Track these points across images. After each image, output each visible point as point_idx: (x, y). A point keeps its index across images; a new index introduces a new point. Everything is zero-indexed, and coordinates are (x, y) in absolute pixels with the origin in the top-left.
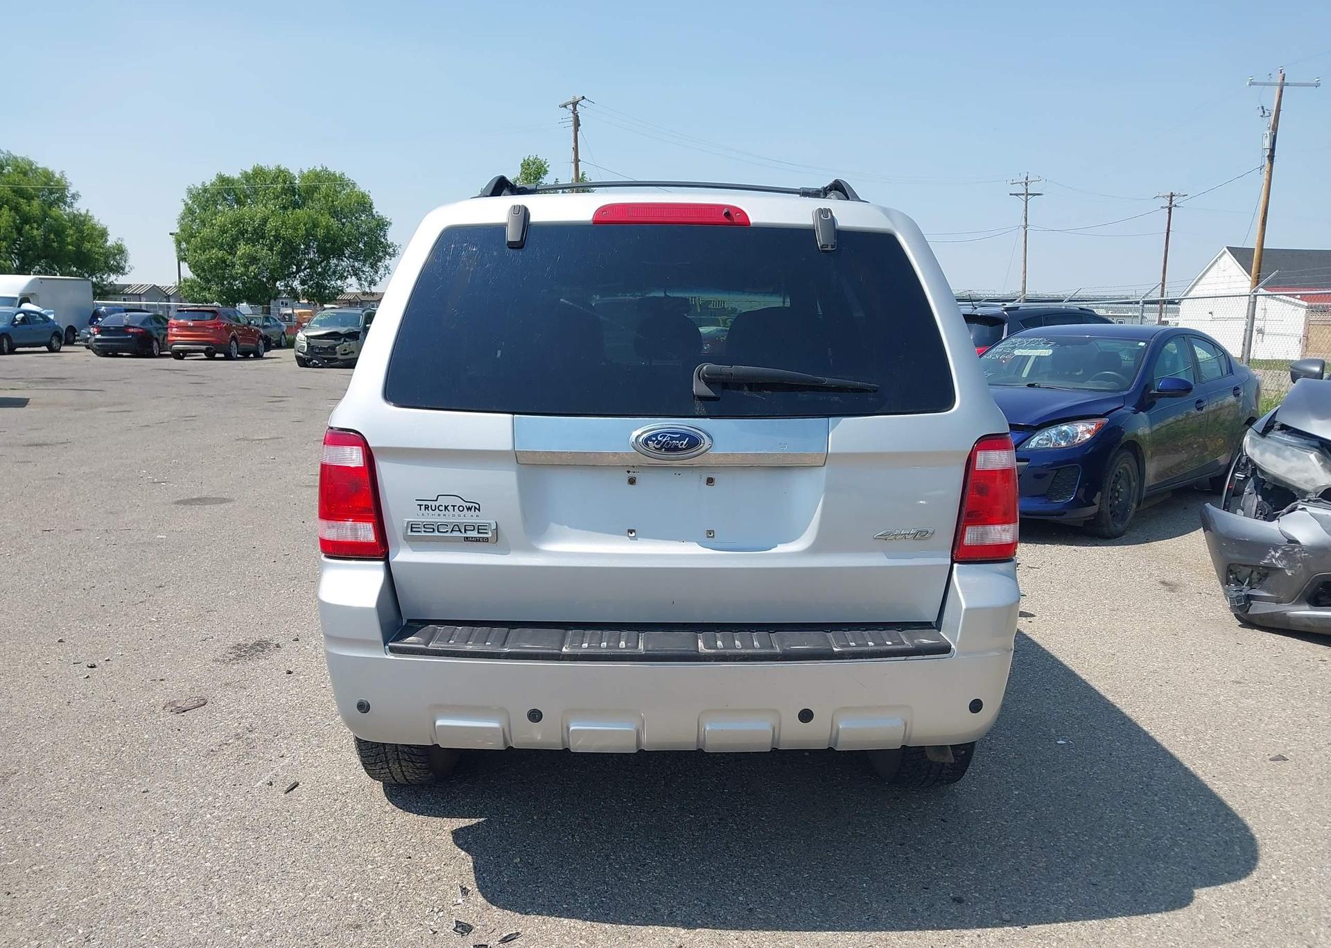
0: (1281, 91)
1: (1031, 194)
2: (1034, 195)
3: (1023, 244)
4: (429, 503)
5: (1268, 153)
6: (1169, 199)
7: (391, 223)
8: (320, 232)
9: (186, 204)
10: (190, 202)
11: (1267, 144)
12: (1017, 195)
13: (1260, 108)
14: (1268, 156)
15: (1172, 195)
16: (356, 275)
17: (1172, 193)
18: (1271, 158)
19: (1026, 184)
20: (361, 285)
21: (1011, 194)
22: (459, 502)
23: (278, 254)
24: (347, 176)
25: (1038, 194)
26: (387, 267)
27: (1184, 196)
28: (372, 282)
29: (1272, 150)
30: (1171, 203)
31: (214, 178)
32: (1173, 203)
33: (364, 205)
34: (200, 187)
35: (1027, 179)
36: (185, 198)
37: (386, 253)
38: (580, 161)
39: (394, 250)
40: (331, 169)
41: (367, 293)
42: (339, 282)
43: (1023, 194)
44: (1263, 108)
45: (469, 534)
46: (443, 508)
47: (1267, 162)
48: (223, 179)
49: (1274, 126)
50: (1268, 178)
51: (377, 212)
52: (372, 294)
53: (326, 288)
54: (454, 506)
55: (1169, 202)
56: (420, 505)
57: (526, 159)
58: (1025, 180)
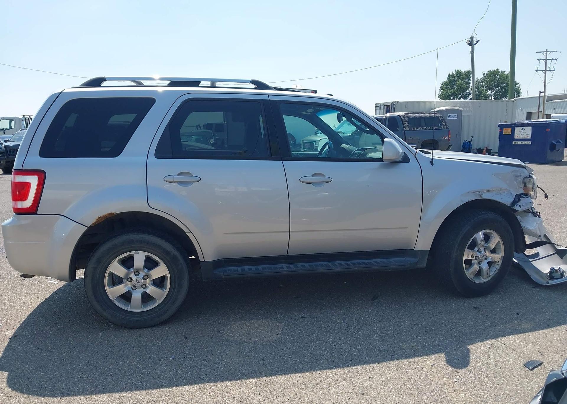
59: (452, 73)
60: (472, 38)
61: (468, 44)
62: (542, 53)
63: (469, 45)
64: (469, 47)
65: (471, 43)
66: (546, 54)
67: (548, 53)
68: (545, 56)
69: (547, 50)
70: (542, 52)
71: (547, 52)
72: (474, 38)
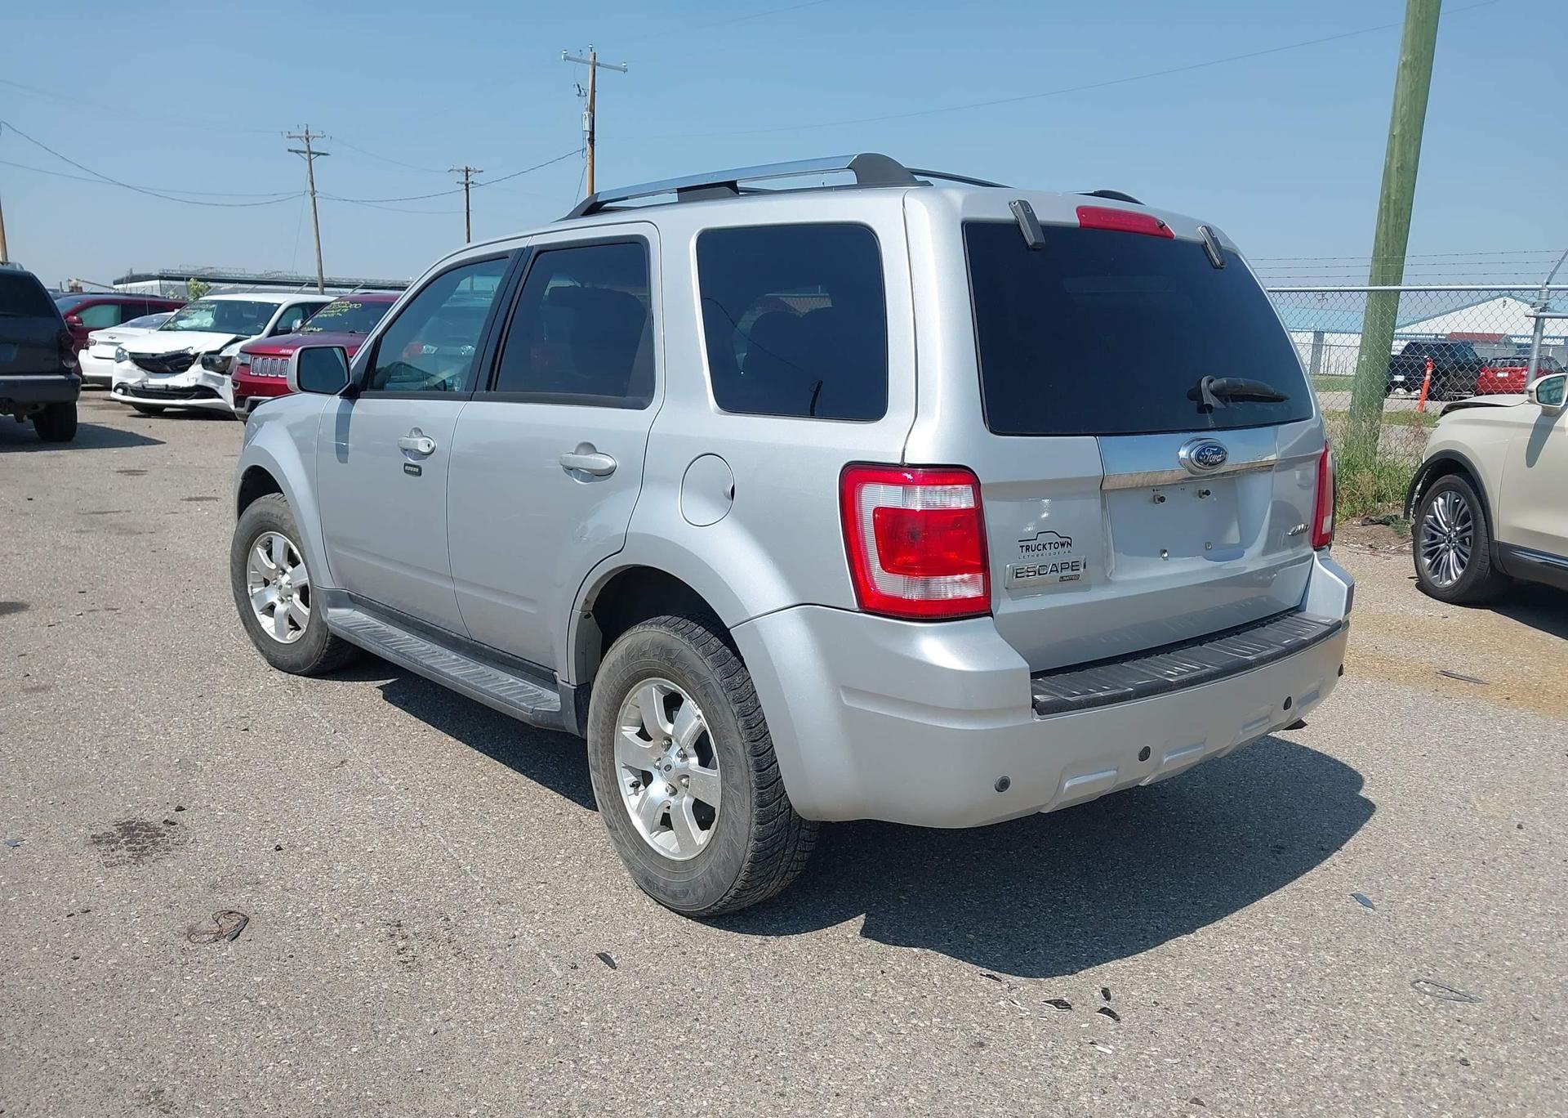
0: (594, 71)
1: (314, 153)
2: (319, 154)
3: (313, 215)
4: (1029, 543)
5: (588, 137)
6: (465, 174)
11: (587, 127)
12: (297, 152)
13: (576, 86)
14: (589, 139)
15: (467, 171)
17: (467, 168)
18: (592, 140)
19: (307, 139)
21: (289, 150)
22: (1054, 539)
25: (324, 154)
27: (480, 172)
29: (592, 133)
30: (467, 179)
32: (470, 180)
35: (307, 133)
43: (305, 152)
44: (579, 86)
45: (1065, 573)
46: (1041, 547)
47: (588, 145)
49: (591, 106)
50: (591, 162)
54: (1050, 544)
55: (465, 178)
56: (1022, 547)
58: (304, 134)
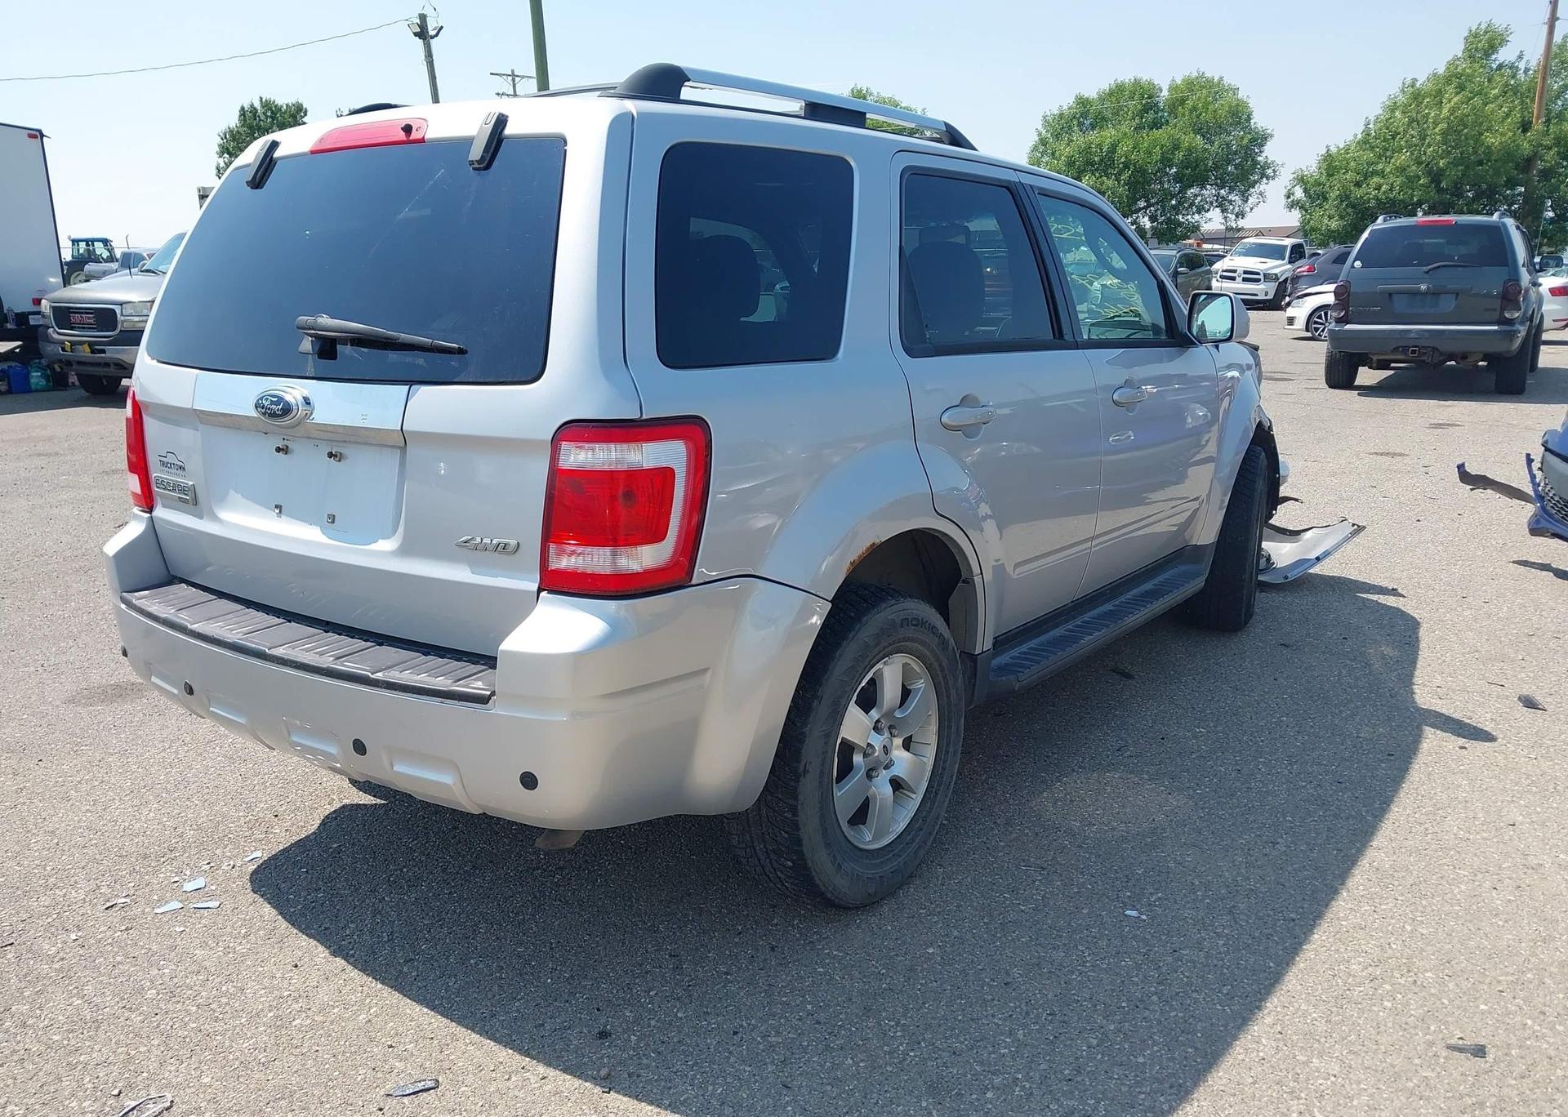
7: (1272, 136)
8: (1180, 155)
9: (1040, 134)
10: (1044, 132)
16: (1220, 205)
20: (1226, 218)
23: (1125, 184)
24: (1227, 81)
26: (1261, 194)
28: (1241, 215)
31: (1071, 100)
33: (1239, 115)
34: (1056, 112)
36: (1040, 128)
37: (1263, 175)
38: (1558, 19)
39: (1274, 171)
40: (1208, 75)
41: (1232, 228)
42: (1197, 217)
48: (1082, 102)
51: (1255, 123)
52: (1239, 230)
53: (1180, 224)
57: (1473, 29)
59: (252, 106)
60: (423, 17)
61: (416, 34)
62: (505, 77)
63: (417, 38)
64: (419, 42)
65: (422, 34)
66: (514, 80)
67: (516, 78)
68: (512, 87)
69: (513, 71)
70: (504, 75)
71: (513, 75)
72: (428, 19)
